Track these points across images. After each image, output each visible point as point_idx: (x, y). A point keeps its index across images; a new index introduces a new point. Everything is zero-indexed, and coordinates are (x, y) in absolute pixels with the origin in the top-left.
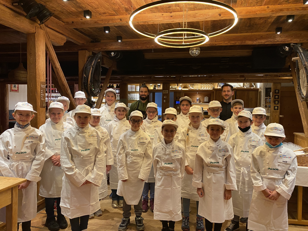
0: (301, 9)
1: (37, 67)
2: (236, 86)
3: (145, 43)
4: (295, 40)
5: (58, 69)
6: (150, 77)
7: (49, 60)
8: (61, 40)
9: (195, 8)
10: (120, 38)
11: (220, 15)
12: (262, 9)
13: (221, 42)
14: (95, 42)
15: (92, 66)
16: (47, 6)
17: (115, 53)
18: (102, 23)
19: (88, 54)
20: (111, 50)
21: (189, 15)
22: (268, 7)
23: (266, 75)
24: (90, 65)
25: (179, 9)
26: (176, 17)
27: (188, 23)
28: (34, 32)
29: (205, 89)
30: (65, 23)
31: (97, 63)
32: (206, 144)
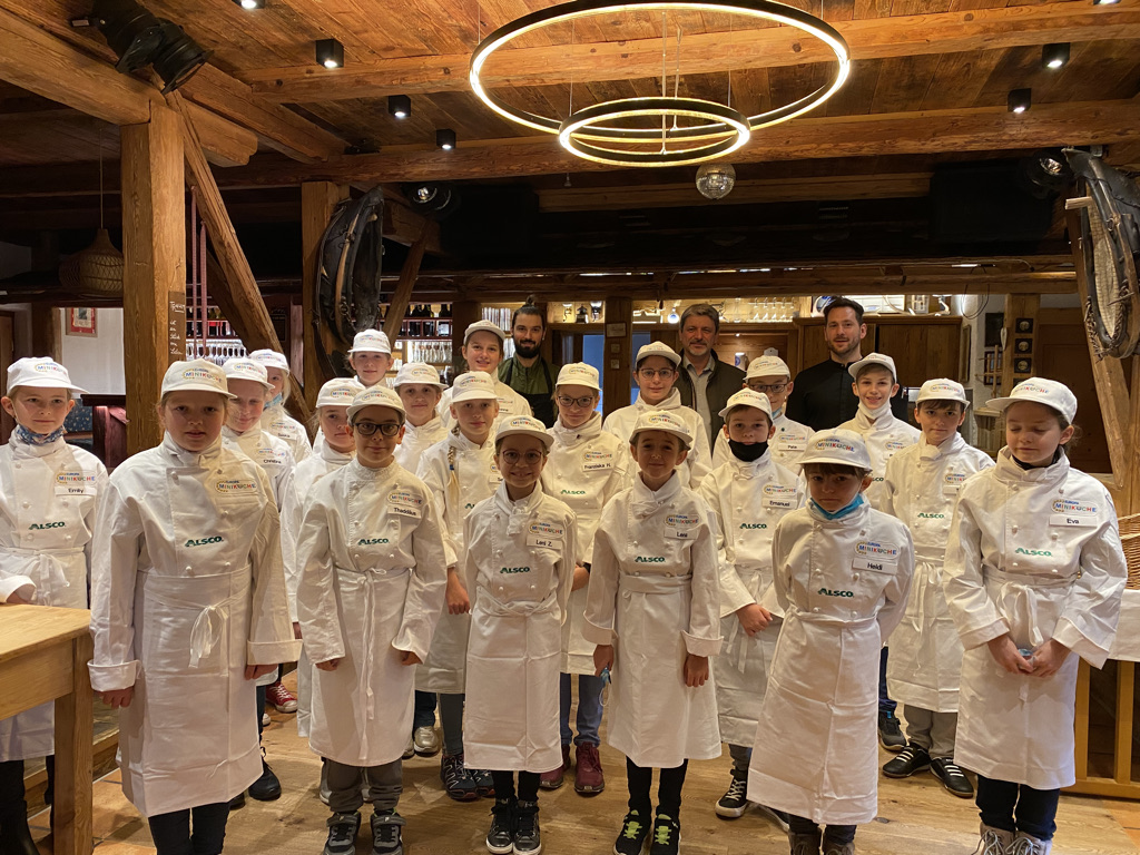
0: (1090, 20)
1: (155, 239)
2: (879, 309)
3: (537, 153)
4: (1075, 133)
5: (228, 249)
6: (562, 277)
7: (196, 217)
8: (239, 147)
9: (707, 25)
10: (450, 136)
11: (797, 48)
12: (946, 24)
13: (808, 146)
14: (362, 152)
15: (350, 238)
16: (188, 28)
17: (431, 192)
18: (382, 85)
19: (335, 194)
20: (416, 179)
21: (686, 51)
22: (969, 18)
23: (983, 266)
24: (341, 235)
25: (652, 28)
26: (640, 58)
27: (683, 80)
28: (146, 119)
29: (765, 319)
30: (254, 86)
31: (368, 225)
32: (629, 495)
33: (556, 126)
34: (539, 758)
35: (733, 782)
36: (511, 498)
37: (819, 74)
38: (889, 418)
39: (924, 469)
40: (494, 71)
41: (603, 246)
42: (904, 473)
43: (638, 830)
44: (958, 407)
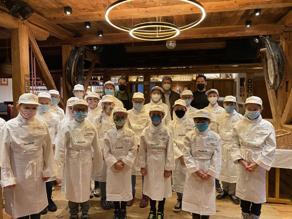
0: (266, 3)
1: (21, 60)
2: (213, 77)
3: (124, 37)
4: (263, 32)
5: (41, 63)
6: (132, 70)
7: (32, 54)
8: (44, 35)
9: (168, 3)
10: (102, 33)
11: (192, 9)
12: (230, 4)
13: (195, 35)
14: (78, 37)
15: (75, 60)
16: (29, 3)
17: (97, 47)
18: (82, 19)
19: (71, 48)
20: (93, 44)
21: (163, 10)
22: (236, 2)
23: (239, 66)
24: (72, 59)
25: (154, 4)
26: (151, 12)
27: (162, 18)
28: (18, 28)
29: (184, 80)
30: (48, 19)
31: (80, 56)
32: (149, 128)
33: (128, 30)
34: (126, 197)
35: (178, 202)
36: (117, 129)
37: (197, 16)
38: (217, 106)
39: (226, 119)
40: (112, 15)
41: (143, 61)
42: (221, 120)
43: (153, 216)
44: (234, 103)
